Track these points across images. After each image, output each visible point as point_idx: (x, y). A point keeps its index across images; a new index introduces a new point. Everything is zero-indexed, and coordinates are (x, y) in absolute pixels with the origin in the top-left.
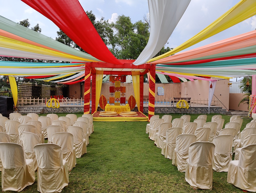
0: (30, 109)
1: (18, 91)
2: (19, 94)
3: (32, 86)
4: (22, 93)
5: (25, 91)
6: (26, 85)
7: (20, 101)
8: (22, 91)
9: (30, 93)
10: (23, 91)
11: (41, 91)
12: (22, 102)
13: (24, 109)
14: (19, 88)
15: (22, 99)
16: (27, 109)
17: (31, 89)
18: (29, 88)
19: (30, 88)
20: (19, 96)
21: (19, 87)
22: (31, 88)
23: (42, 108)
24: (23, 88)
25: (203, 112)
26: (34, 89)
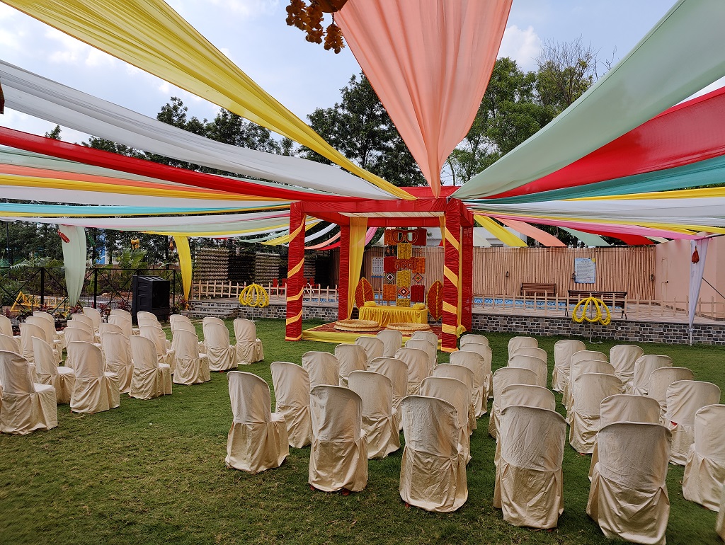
0: (212, 307)
1: (194, 267)
2: (195, 274)
3: (228, 257)
4: (204, 272)
5: (210, 268)
6: (213, 254)
7: (197, 288)
8: (204, 268)
9: (224, 272)
10: (207, 268)
11: (252, 266)
12: (201, 291)
13: (203, 306)
14: (196, 261)
15: (200, 285)
16: (207, 307)
17: (227, 262)
18: (222, 261)
19: (225, 261)
20: (196, 277)
21: (197, 259)
22: (228, 260)
23: (236, 306)
24: (205, 260)
25: (671, 337)
26: (235, 263)
